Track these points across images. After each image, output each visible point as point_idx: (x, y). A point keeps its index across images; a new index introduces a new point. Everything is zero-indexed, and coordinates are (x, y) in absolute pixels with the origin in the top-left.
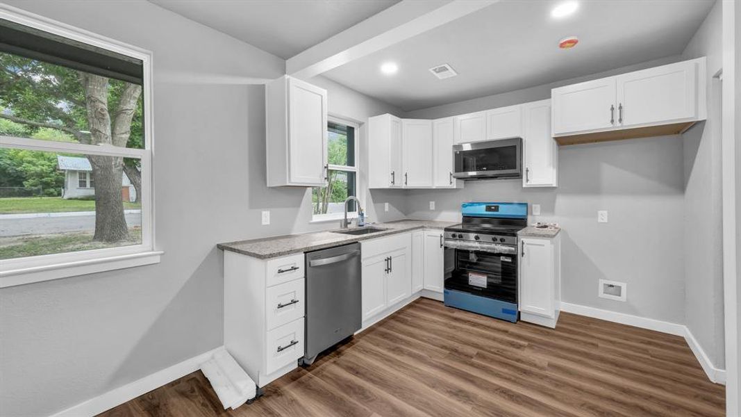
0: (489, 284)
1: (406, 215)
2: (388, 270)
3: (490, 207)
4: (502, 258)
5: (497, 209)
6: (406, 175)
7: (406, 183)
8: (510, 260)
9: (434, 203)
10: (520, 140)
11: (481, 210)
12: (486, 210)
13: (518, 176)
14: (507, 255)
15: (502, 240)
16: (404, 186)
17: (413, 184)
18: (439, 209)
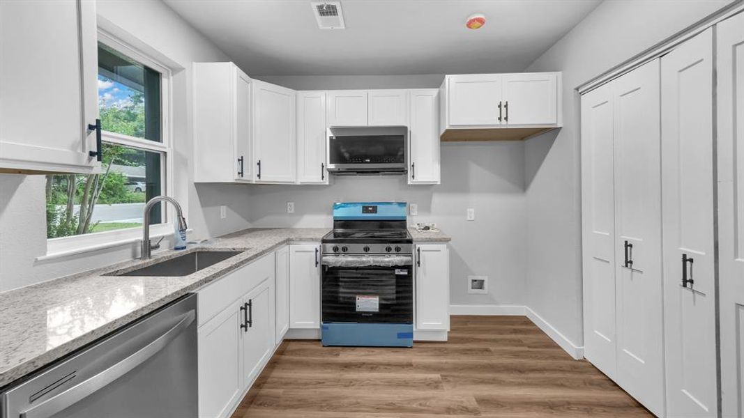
0: (381, 306)
1: (251, 220)
2: (247, 324)
3: (367, 207)
4: (397, 272)
5: (375, 210)
6: (259, 164)
7: (259, 176)
8: (405, 273)
9: (292, 204)
10: (405, 129)
11: (356, 212)
12: (363, 212)
13: (403, 171)
14: (402, 268)
15: (398, 249)
16: (255, 180)
17: (268, 177)
18: (300, 212)
